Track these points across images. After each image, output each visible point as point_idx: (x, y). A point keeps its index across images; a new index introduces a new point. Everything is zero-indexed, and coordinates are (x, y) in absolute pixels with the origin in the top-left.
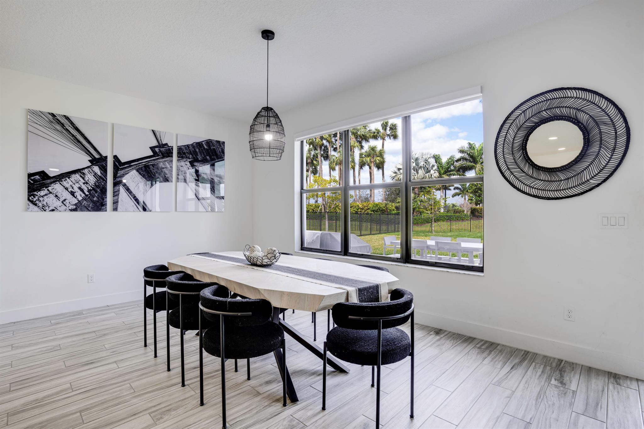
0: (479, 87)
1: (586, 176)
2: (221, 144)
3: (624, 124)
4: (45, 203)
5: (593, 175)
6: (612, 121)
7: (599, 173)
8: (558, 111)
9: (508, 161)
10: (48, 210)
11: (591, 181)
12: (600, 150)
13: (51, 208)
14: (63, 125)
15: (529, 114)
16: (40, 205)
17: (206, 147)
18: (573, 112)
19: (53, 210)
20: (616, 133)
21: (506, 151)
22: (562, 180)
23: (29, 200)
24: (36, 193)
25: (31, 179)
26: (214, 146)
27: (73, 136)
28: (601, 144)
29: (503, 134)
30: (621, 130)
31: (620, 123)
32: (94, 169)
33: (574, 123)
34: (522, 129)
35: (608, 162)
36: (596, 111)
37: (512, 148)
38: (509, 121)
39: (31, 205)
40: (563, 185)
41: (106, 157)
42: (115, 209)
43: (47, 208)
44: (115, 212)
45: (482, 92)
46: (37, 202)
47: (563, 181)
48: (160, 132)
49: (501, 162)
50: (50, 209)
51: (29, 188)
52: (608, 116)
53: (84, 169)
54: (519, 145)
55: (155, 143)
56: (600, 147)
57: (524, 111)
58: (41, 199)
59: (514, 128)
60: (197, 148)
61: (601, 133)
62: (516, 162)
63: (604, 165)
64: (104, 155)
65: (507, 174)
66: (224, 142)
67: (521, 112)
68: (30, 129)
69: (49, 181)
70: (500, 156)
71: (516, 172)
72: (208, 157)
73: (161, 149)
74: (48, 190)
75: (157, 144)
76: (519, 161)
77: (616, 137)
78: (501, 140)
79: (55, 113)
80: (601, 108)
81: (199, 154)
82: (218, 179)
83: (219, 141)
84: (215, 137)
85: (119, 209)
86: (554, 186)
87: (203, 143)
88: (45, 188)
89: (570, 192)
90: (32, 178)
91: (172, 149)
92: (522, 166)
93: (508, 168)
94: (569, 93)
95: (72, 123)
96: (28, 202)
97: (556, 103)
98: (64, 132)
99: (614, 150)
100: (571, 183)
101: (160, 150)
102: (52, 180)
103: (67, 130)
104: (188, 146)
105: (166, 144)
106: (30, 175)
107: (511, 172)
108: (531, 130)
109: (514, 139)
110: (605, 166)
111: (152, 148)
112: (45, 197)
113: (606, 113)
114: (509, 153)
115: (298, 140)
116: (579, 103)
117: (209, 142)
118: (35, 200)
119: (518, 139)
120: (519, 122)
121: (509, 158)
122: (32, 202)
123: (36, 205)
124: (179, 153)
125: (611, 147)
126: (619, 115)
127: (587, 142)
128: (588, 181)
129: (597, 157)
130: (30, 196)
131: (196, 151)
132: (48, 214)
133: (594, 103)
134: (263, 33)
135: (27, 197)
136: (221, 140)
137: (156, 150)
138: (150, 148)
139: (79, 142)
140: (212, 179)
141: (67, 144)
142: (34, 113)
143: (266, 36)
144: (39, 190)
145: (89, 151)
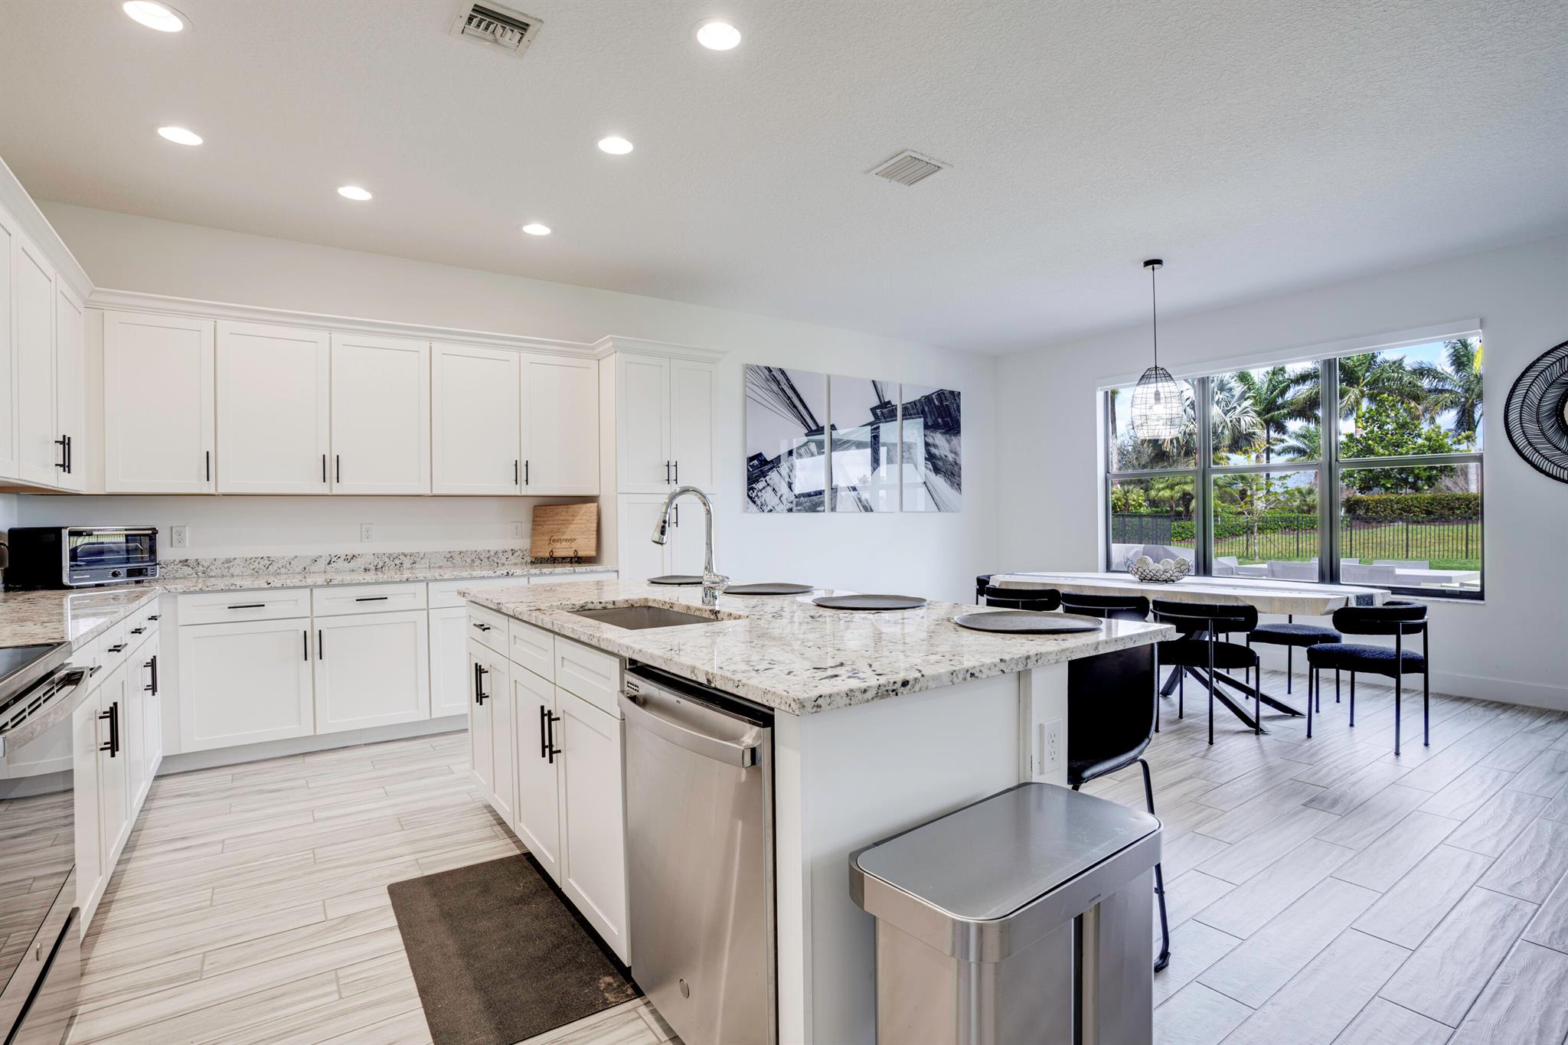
0: (1478, 320)
2: (955, 395)
4: (763, 500)
9: (1529, 432)
10: (766, 511)
13: (770, 507)
14: (778, 383)
16: (759, 502)
17: (937, 403)
19: (771, 511)
21: (1525, 417)
23: (748, 495)
24: (754, 485)
25: (750, 466)
26: (947, 400)
27: (789, 398)
29: (1521, 391)
32: (810, 448)
34: (1555, 385)
37: (1538, 413)
38: (1533, 373)
39: (751, 503)
41: (823, 427)
42: (833, 509)
43: (765, 507)
44: (833, 514)
45: (1481, 328)
46: (756, 499)
48: (881, 383)
49: (1517, 434)
50: (768, 509)
51: (749, 479)
53: (800, 447)
54: (1552, 408)
55: (876, 402)
57: (1561, 359)
58: (759, 494)
59: (1541, 385)
60: (926, 405)
62: (1544, 434)
64: (821, 426)
65: (1528, 451)
66: (960, 393)
67: (1554, 360)
68: (748, 392)
69: (766, 468)
70: (1514, 423)
71: (1544, 449)
72: (940, 420)
73: (883, 411)
74: (766, 481)
75: (879, 403)
76: (1550, 433)
78: (1517, 401)
79: (771, 366)
81: (928, 416)
82: (953, 455)
83: (953, 392)
84: (948, 386)
85: (838, 508)
87: (934, 396)
88: (762, 479)
90: (751, 464)
91: (896, 409)
92: (1555, 440)
93: (1530, 444)
95: (787, 379)
96: (748, 499)
98: (780, 393)
101: (882, 412)
102: (769, 466)
103: (783, 390)
104: (915, 402)
105: (889, 402)
106: (751, 459)
107: (1535, 449)
109: (1540, 400)
111: (873, 410)
112: (763, 491)
114: (1531, 421)
115: (1101, 390)
117: (941, 394)
118: (754, 495)
119: (1549, 401)
120: (1551, 375)
121: (1532, 428)
122: (751, 498)
123: (754, 502)
124: (903, 415)
130: (749, 490)
132: (766, 516)
134: (1147, 263)
135: (746, 492)
136: (956, 389)
137: (878, 411)
138: (871, 409)
139: (795, 406)
140: (946, 456)
141: (783, 411)
142: (751, 369)
143: (1151, 266)
144: (757, 481)
145: (805, 420)
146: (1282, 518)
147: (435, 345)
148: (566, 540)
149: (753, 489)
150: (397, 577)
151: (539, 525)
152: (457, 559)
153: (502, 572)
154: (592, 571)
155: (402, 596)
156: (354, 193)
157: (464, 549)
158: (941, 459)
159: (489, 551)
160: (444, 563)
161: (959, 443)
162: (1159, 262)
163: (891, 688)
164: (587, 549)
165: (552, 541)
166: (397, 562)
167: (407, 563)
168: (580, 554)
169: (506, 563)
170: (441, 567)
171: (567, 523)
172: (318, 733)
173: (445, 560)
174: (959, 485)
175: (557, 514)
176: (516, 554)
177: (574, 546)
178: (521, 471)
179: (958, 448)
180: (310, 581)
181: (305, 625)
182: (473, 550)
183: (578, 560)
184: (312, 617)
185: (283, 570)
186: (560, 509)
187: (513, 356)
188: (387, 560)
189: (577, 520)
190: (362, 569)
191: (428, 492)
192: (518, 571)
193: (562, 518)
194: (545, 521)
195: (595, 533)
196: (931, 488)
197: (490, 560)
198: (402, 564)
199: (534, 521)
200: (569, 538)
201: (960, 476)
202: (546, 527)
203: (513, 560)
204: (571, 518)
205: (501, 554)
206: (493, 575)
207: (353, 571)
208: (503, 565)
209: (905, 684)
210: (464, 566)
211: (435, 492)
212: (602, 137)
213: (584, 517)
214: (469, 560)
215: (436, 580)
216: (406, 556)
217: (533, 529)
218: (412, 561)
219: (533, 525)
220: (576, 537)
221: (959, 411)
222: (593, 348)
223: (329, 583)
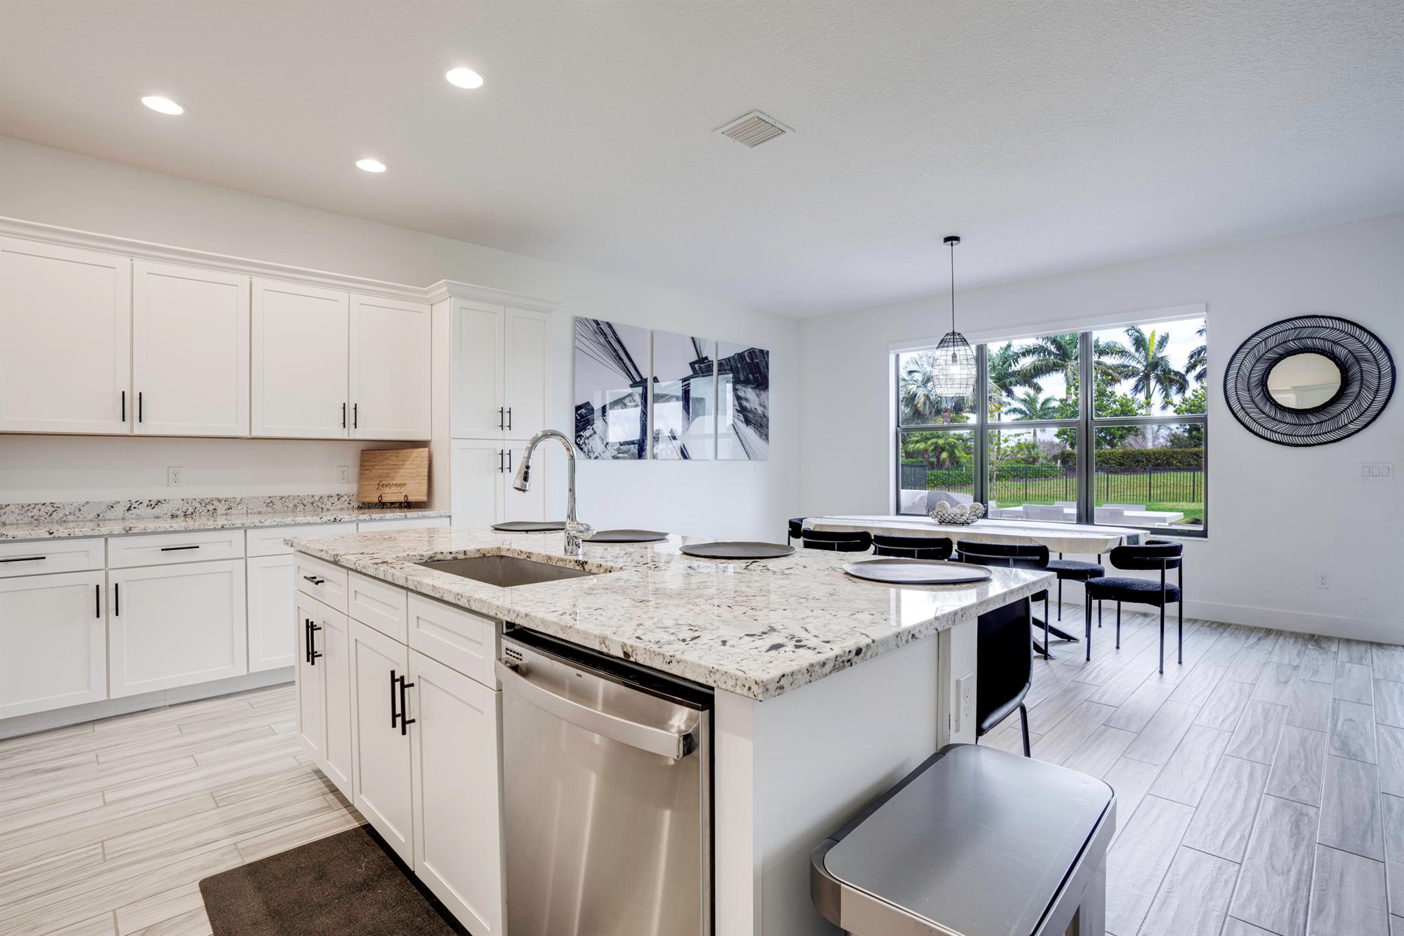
0: (1204, 303)
1: (1344, 419)
2: (764, 354)
3: (1389, 363)
4: (590, 447)
5: (1351, 419)
6: (1374, 356)
7: (1359, 417)
8: (1309, 342)
9: (1242, 398)
10: (592, 458)
11: (1349, 426)
12: (1360, 390)
13: (596, 454)
14: (606, 336)
15: (1271, 343)
16: (585, 449)
17: (748, 360)
18: (1328, 345)
19: (596, 458)
20: (1380, 372)
21: (1239, 386)
22: (1314, 424)
23: (576, 443)
24: (581, 433)
25: (578, 414)
26: (757, 358)
27: (615, 351)
28: (1362, 384)
29: (1236, 365)
30: (1386, 369)
31: (1384, 361)
33: (1329, 358)
34: (1261, 360)
35: (1370, 405)
36: (1356, 346)
37: (1248, 383)
38: (1245, 351)
39: (579, 449)
40: (1315, 430)
41: (646, 380)
42: (654, 457)
43: (592, 454)
44: (654, 460)
45: (1206, 311)
46: (583, 446)
47: (1314, 426)
48: (699, 339)
49: (1233, 400)
50: (595, 456)
51: (576, 426)
52: (1371, 352)
53: (625, 397)
54: (1259, 379)
55: (694, 358)
56: (1361, 387)
57: (1265, 339)
58: (587, 441)
59: (1251, 359)
60: (739, 362)
61: (1361, 371)
62: (1253, 401)
63: (1366, 407)
64: (644, 377)
65: (1241, 414)
66: (768, 352)
67: (1261, 340)
68: (577, 343)
69: (593, 416)
70: (1231, 392)
71: (1253, 412)
72: (751, 376)
73: (701, 365)
74: (593, 429)
75: (697, 358)
76: (1257, 400)
77: (1380, 377)
78: (1233, 372)
79: (599, 319)
80: (1362, 343)
81: (741, 372)
82: (762, 409)
83: (763, 350)
84: (758, 346)
85: (659, 456)
86: (1303, 431)
87: (746, 354)
88: (589, 427)
89: (1323, 438)
90: (579, 412)
91: (712, 364)
92: (1261, 405)
93: (1243, 408)
94: (1323, 322)
95: (614, 333)
96: (576, 446)
97: (1306, 333)
98: (607, 345)
99: (1377, 391)
100: (1324, 428)
101: (699, 366)
102: (595, 415)
103: (609, 343)
104: (729, 359)
105: (706, 358)
106: (578, 408)
107: (1246, 412)
108: (1275, 362)
109: (1250, 372)
110: (1367, 409)
111: (692, 365)
112: (590, 439)
113: (1367, 348)
114: (1243, 390)
116: (1335, 335)
117: (752, 352)
118: (581, 442)
119: (1256, 373)
120: (1258, 352)
121: (1244, 395)
122: (578, 445)
123: (582, 449)
124: (719, 370)
125: (1374, 388)
126: (1384, 352)
127: (1346, 382)
128: (1346, 425)
129: (1356, 398)
130: (577, 437)
131: (737, 367)
132: (593, 461)
133: (1354, 337)
134: (947, 239)
135: (574, 439)
136: (765, 348)
137: (696, 366)
138: (690, 364)
139: (620, 359)
140: (756, 409)
141: (610, 362)
142: (580, 321)
143: (950, 242)
144: (584, 429)
145: (629, 371)
146: (1012, 468)
147: (256, 280)
148: (396, 485)
149: (580, 436)
150: (211, 524)
151: (367, 470)
152: (278, 505)
153: (328, 518)
154: (424, 517)
155: (213, 544)
156: (162, 105)
157: (285, 494)
158: (751, 411)
159: (313, 496)
160: (263, 509)
161: (767, 397)
162: (957, 239)
163: (845, 658)
164: (418, 495)
165: (381, 485)
166: (210, 507)
167: (221, 508)
168: (411, 499)
169: (332, 508)
170: (260, 513)
171: (396, 467)
172: (112, 697)
173: (265, 505)
174: (767, 436)
175: (386, 459)
176: (343, 499)
177: (404, 491)
178: (350, 414)
179: (766, 403)
180: (104, 530)
181: (99, 578)
182: (296, 495)
183: (408, 505)
184: (107, 570)
185: (71, 518)
186: (389, 453)
187: (342, 296)
188: (198, 505)
189: (408, 464)
190: (169, 514)
191: (246, 434)
192: (346, 516)
193: (391, 463)
194: (374, 466)
195: (426, 478)
196: (742, 438)
197: (316, 505)
198: (215, 509)
199: (361, 465)
200: (399, 482)
201: (767, 428)
202: (374, 471)
203: (339, 505)
204: (401, 463)
205: (326, 500)
206: (320, 521)
207: (158, 517)
208: (328, 510)
209: (859, 652)
210: (285, 512)
211: (254, 434)
212: (450, 67)
213: (415, 462)
214: (291, 505)
215: (255, 527)
216: (220, 501)
217: (361, 474)
218: (227, 507)
219: (361, 470)
220: (406, 482)
221: (768, 369)
222: (426, 293)
223: (128, 532)
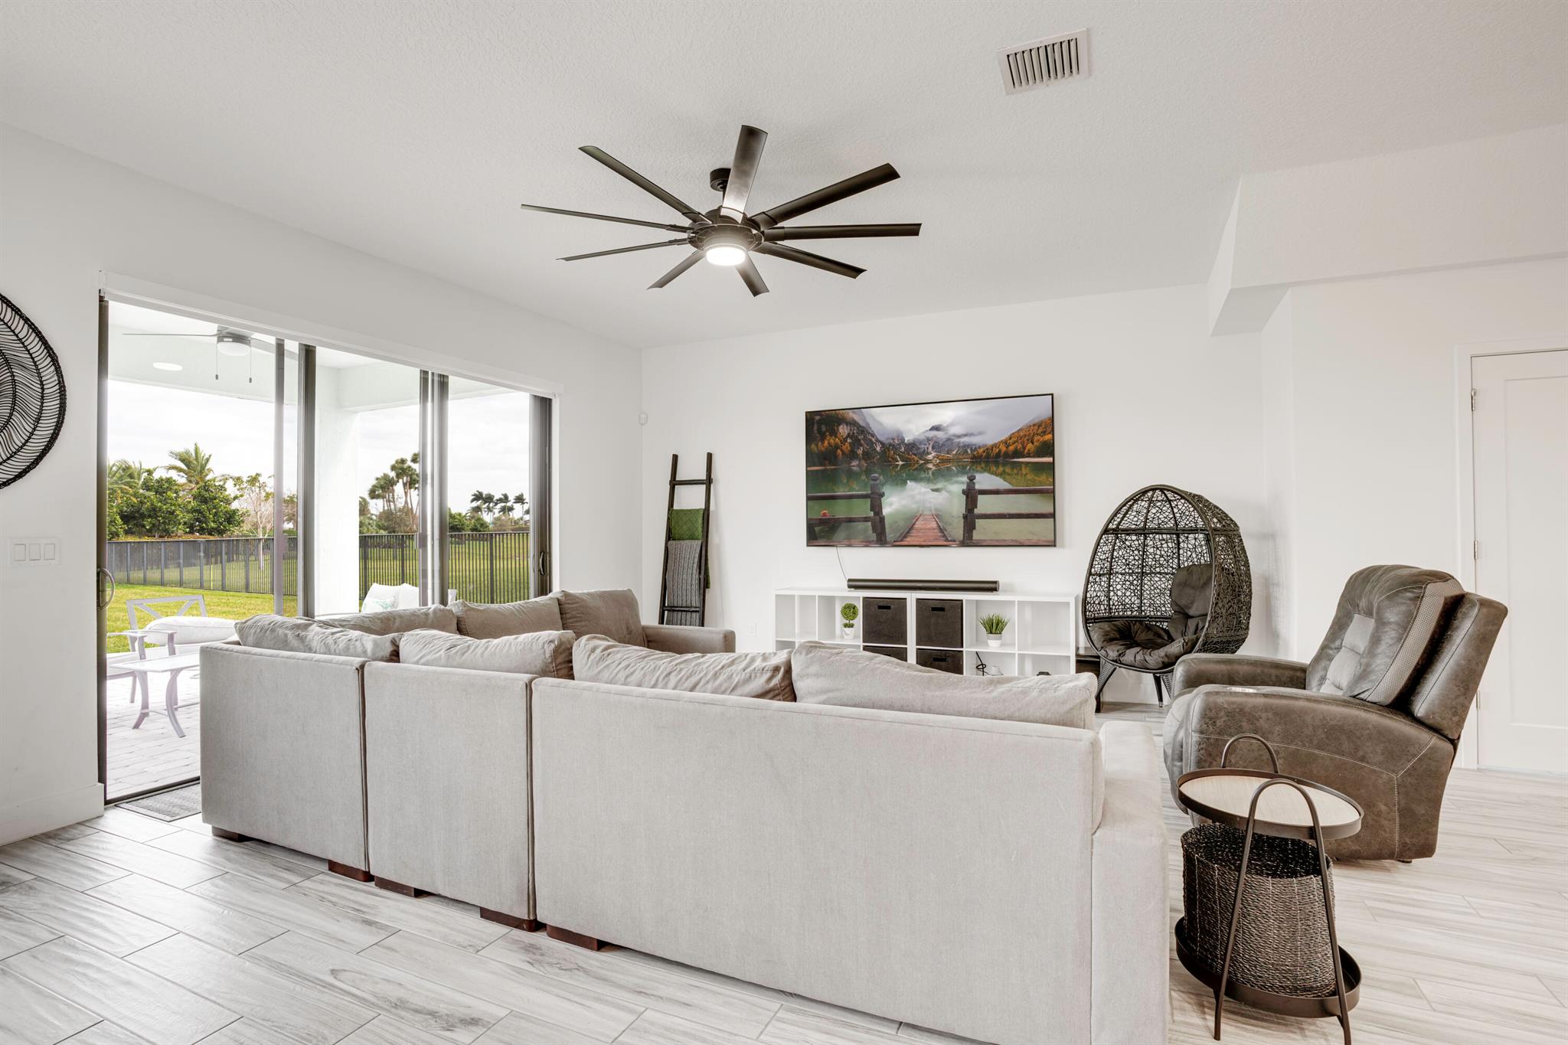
3: (56, 378)
6: (34, 362)
7: (8, 459)
12: (11, 414)
20: (42, 389)
28: (14, 403)
30: (52, 387)
31: (49, 373)
35: (27, 441)
52: (30, 354)
56: (13, 409)
61: (15, 382)
63: (20, 445)
77: (42, 398)
80: (16, 334)
99: (38, 420)
110: (21, 447)
113: (24, 346)
125: (33, 413)
126: (49, 359)
129: (6, 426)
